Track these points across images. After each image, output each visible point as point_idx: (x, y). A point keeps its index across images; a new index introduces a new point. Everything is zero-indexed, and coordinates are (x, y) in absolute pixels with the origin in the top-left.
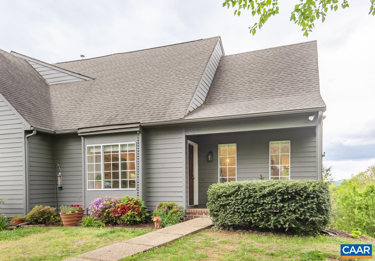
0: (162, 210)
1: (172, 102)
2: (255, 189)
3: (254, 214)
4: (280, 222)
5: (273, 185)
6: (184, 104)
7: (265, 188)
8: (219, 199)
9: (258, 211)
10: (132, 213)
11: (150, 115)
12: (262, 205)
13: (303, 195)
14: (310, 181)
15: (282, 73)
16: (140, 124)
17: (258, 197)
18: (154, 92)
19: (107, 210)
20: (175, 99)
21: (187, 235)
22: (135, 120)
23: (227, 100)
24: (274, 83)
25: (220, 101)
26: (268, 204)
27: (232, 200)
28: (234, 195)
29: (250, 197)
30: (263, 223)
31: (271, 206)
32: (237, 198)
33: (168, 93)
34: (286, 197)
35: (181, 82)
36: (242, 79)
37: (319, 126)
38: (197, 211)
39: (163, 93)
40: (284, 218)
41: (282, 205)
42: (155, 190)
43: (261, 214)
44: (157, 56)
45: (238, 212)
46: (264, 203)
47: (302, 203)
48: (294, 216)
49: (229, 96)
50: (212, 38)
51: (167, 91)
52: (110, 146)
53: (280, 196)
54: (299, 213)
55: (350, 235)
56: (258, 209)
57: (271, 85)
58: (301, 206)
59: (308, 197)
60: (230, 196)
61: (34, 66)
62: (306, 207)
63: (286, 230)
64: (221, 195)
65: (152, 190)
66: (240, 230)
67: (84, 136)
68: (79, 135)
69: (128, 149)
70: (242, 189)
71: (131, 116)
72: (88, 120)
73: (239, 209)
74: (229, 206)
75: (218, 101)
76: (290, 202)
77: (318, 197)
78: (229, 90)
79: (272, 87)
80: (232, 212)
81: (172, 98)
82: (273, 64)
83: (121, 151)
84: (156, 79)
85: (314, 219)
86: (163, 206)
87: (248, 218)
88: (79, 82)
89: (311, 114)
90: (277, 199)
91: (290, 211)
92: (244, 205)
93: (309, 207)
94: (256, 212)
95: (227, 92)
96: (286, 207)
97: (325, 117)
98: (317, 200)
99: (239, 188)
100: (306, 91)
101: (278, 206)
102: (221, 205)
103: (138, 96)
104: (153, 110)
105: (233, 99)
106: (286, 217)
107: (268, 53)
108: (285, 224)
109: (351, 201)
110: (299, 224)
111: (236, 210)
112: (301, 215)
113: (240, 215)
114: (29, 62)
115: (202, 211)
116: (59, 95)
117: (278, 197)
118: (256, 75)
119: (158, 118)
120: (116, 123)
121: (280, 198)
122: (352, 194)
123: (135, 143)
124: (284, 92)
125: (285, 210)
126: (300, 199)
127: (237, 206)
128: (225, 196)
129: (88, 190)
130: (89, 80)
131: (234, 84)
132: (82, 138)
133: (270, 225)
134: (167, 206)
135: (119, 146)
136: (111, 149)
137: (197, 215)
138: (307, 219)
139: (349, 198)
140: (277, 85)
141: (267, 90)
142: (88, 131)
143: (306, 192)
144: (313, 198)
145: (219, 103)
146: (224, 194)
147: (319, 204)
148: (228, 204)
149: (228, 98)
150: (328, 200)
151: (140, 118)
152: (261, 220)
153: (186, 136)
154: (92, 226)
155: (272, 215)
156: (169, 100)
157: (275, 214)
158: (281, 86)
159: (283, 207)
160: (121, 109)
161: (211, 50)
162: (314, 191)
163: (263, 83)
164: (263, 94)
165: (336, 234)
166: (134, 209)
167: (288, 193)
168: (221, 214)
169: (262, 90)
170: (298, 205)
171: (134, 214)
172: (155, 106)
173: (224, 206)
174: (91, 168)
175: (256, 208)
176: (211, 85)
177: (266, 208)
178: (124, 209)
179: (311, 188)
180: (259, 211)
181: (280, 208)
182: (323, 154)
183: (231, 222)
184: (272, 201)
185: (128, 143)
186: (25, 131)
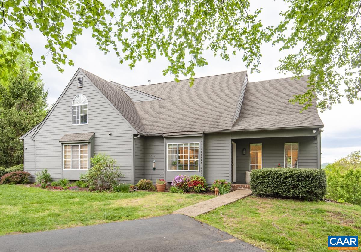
0: (219, 185)
1: (221, 117)
2: (280, 173)
3: (280, 188)
4: (296, 193)
5: (292, 171)
6: (230, 119)
7: (286, 173)
8: (257, 179)
9: (282, 186)
10: (201, 185)
11: (208, 125)
12: (285, 183)
13: (311, 177)
14: (314, 169)
15: (291, 97)
16: (203, 132)
17: (283, 178)
18: (208, 110)
19: (184, 183)
20: (223, 116)
21: (241, 199)
22: (199, 129)
23: (255, 115)
24: (286, 104)
25: (250, 115)
26: (289, 182)
27: (266, 180)
28: (267, 176)
29: (278, 178)
30: (286, 193)
31: (291, 184)
32: (270, 178)
33: (217, 111)
34: (300, 178)
35: (225, 104)
36: (263, 100)
37: (319, 135)
38: (238, 186)
39: (214, 111)
40: (299, 191)
41: (298, 183)
42: (210, 172)
43: (285, 188)
44: (204, 84)
45: (270, 186)
46: (286, 182)
47: (310, 182)
48: (305, 190)
49: (256, 112)
50: (242, 72)
51: (217, 109)
52: (183, 144)
53: (296, 178)
54: (308, 188)
55: (338, 201)
56: (282, 185)
57: (284, 106)
58: (309, 184)
59: (313, 179)
60: (264, 177)
61: (124, 90)
62: (312, 185)
63: (300, 198)
64: (259, 176)
65: (208, 172)
66: (270, 197)
67: (166, 138)
68: (163, 137)
69: (194, 146)
70: (273, 173)
71: (196, 126)
72: (167, 128)
73: (271, 185)
74: (265, 183)
75: (248, 115)
76: (303, 182)
77: (319, 179)
78: (255, 108)
79: (285, 107)
80: (266, 186)
81: (221, 114)
82: (284, 90)
83: (190, 148)
84: (207, 101)
85: (317, 191)
86: (219, 182)
87: (276, 190)
88: (154, 101)
89: (314, 129)
90: (294, 179)
91: (303, 187)
92: (274, 182)
93: (314, 184)
94: (281, 186)
95: (254, 110)
96: (300, 184)
97: (322, 131)
98: (319, 181)
99: (270, 173)
100: (308, 111)
101: (295, 184)
102: (259, 183)
103: (197, 113)
104: (210, 122)
105: (259, 115)
106: (300, 190)
107: (280, 83)
108: (299, 194)
109: (335, 181)
110: (308, 194)
111: (269, 185)
112: (309, 189)
113: (271, 188)
114: (121, 88)
115: (241, 186)
116: (143, 110)
117: (295, 179)
118: (273, 98)
119: (214, 128)
120: (187, 130)
121: (297, 179)
122: (336, 176)
123: (199, 143)
124: (293, 111)
125: (300, 186)
126: (308, 180)
127: (270, 183)
128: (262, 177)
129: (168, 170)
130: (160, 100)
131: (259, 104)
132: (165, 139)
133: (290, 195)
134: (221, 182)
135: (189, 144)
136: (183, 146)
137: (238, 188)
138: (313, 192)
139: (334, 179)
140: (288, 105)
141: (282, 109)
142: (169, 135)
143: (312, 176)
144: (317, 179)
145: (249, 117)
146: (261, 176)
147: (320, 183)
148: (263, 182)
149: (255, 114)
150: (325, 181)
151: (202, 127)
152: (284, 192)
153: (232, 139)
154: (176, 192)
155: (291, 189)
156: (219, 116)
157: (293, 188)
158: (291, 107)
159: (298, 184)
160: (188, 121)
161: (242, 81)
162: (317, 175)
163: (279, 104)
164: (279, 112)
165: (329, 201)
166: (201, 183)
167: (301, 176)
168: (259, 188)
169: (278, 109)
170: (307, 183)
171: (201, 186)
172: (210, 120)
173: (260, 183)
174: (170, 157)
175: (281, 184)
176: (242, 104)
177: (288, 185)
178: (196, 183)
179: (315, 174)
180: (284, 186)
181: (296, 185)
182: (321, 153)
183: (265, 192)
184: (292, 180)
185: (194, 143)
186: (134, 135)
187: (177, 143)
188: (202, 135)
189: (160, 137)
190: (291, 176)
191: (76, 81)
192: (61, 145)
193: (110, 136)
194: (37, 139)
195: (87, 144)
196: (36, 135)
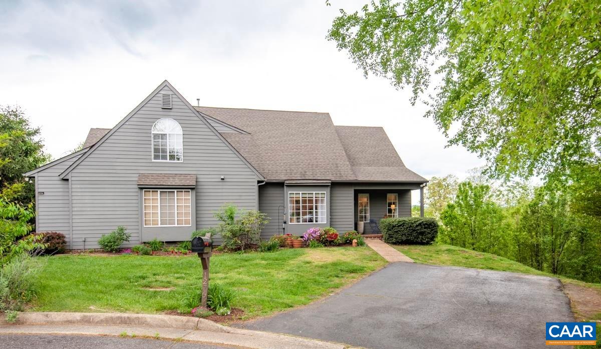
6: (348, 169)
16: (331, 181)
19: (323, 237)
67: (287, 186)
68: (285, 184)
69: (320, 196)
83: (315, 197)
88: (236, 134)
120: (310, 178)
123: (325, 192)
130: (245, 134)
132: (285, 186)
135: (314, 194)
136: (307, 196)
148: (399, 231)
152: (415, 238)
153: (355, 190)
156: (335, 164)
167: (427, 224)
174: (291, 208)
175: (413, 232)
177: (418, 232)
180: (415, 233)
183: (401, 240)
184: (420, 228)
185: (320, 192)
186: (258, 181)
187: (301, 192)
188: (330, 184)
189: (280, 185)
190: (420, 224)
191: (160, 97)
192: (137, 190)
193: (222, 181)
194: (73, 179)
195: (190, 190)
196: (72, 172)
